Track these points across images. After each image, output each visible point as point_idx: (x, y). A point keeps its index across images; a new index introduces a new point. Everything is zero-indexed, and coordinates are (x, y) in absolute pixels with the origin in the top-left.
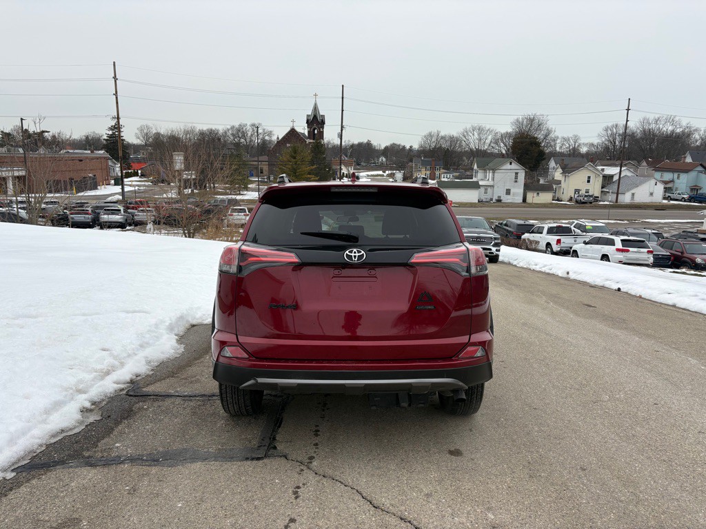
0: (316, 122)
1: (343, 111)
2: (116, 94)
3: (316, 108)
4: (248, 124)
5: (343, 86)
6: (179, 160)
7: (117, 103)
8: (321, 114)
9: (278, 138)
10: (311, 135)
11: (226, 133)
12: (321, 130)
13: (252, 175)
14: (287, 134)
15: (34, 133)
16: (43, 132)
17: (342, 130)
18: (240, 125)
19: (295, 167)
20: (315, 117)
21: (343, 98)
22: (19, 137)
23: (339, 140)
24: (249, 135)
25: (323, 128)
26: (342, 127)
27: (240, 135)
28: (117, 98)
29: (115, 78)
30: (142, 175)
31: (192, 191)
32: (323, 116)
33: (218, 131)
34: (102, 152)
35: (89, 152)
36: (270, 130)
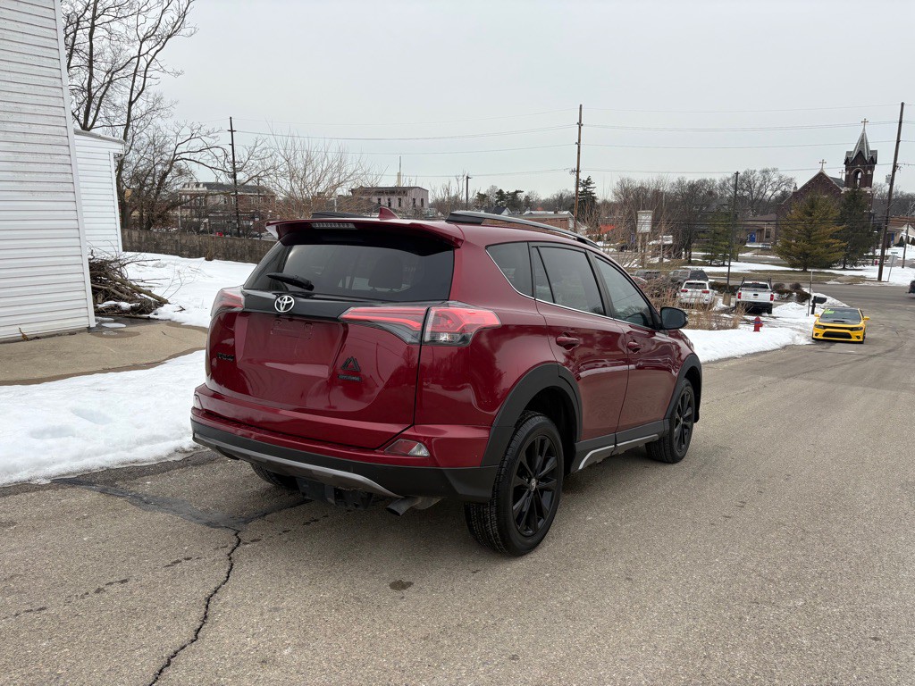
0: (861, 162)
1: (898, 142)
2: (579, 143)
3: (863, 141)
4: (758, 170)
5: (903, 104)
6: (645, 221)
7: (579, 153)
8: (872, 148)
9: (796, 187)
10: (850, 180)
11: (724, 184)
12: (869, 172)
13: (752, 240)
14: (810, 182)
15: (509, 194)
16: (517, 192)
17: (894, 171)
18: (746, 172)
19: (808, 227)
20: (860, 154)
21: (900, 122)
22: (494, 199)
23: (888, 186)
24: (758, 185)
25: (872, 169)
26: (895, 167)
27: (745, 186)
28: (579, 147)
29: (580, 124)
30: (609, 240)
31: (661, 260)
32: (875, 152)
33: (714, 181)
34: (566, 212)
35: (553, 212)
36: (790, 177)
